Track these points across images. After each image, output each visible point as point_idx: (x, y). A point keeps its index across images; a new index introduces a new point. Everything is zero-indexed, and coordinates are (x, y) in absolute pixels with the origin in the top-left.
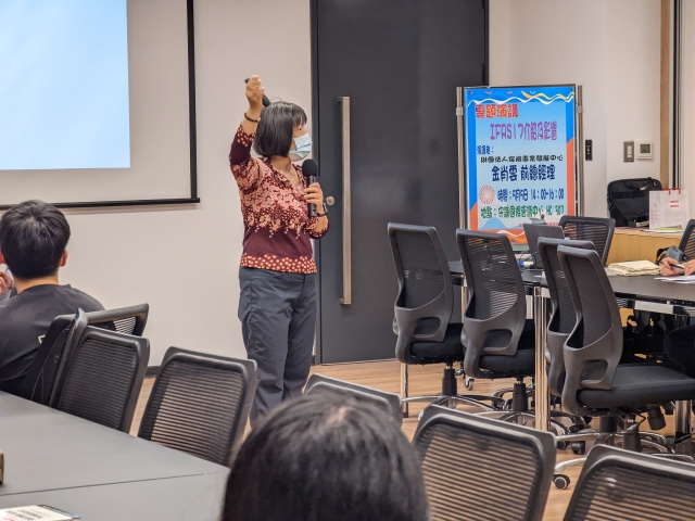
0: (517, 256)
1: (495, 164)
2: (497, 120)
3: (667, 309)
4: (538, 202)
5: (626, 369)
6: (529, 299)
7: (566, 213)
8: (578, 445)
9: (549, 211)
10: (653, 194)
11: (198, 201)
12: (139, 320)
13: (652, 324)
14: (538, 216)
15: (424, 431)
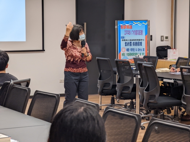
0: (132, 67)
1: (126, 41)
2: (126, 29)
3: (172, 81)
4: (137, 52)
5: (161, 97)
6: (135, 78)
7: (145, 55)
8: (147, 118)
9: (140, 54)
10: (169, 50)
11: (44, 51)
12: (28, 82)
13: (168, 85)
14: (137, 56)
15: (105, 114)
